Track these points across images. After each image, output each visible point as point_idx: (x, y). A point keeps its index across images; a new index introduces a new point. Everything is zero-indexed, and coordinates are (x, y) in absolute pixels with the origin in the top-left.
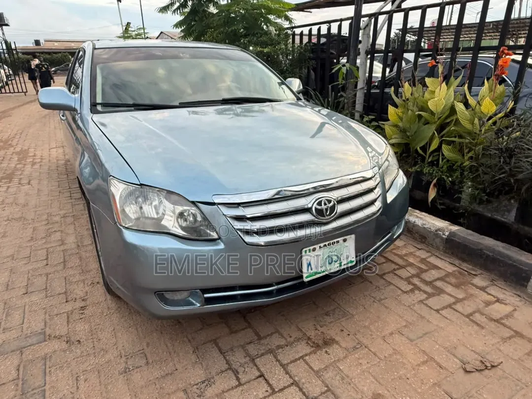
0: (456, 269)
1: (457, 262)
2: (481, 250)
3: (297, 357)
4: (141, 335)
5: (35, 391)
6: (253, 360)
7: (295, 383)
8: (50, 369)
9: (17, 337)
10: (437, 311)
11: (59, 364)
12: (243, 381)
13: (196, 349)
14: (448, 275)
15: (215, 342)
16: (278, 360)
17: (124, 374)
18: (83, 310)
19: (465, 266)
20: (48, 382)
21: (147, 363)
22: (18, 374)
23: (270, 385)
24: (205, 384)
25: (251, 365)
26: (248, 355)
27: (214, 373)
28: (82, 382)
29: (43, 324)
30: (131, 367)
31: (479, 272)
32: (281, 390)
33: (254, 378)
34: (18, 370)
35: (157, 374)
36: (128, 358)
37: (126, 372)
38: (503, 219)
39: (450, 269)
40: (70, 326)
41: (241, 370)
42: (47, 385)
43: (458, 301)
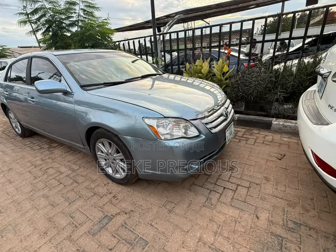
0: (245, 130)
1: (244, 127)
2: (251, 120)
3: (229, 176)
4: (158, 195)
5: (136, 240)
6: (216, 184)
7: (238, 185)
8: (132, 228)
9: (93, 224)
10: (253, 145)
11: (134, 224)
12: (221, 192)
13: (190, 190)
14: (245, 132)
15: (193, 184)
16: (224, 180)
17: (171, 213)
18: (116, 197)
19: (247, 128)
20: (138, 234)
21: (176, 204)
22: (117, 238)
23: (231, 190)
24: (209, 200)
25: (217, 186)
26: (212, 183)
27: (208, 195)
28: (156, 226)
29: (101, 212)
30: (171, 209)
31: (253, 129)
32: (236, 189)
33: (223, 190)
34: (114, 237)
35: (185, 206)
36: (165, 206)
37: (171, 212)
38: (241, 110)
39: (244, 130)
40: (118, 207)
41: (215, 189)
42: (139, 235)
43: (256, 140)
